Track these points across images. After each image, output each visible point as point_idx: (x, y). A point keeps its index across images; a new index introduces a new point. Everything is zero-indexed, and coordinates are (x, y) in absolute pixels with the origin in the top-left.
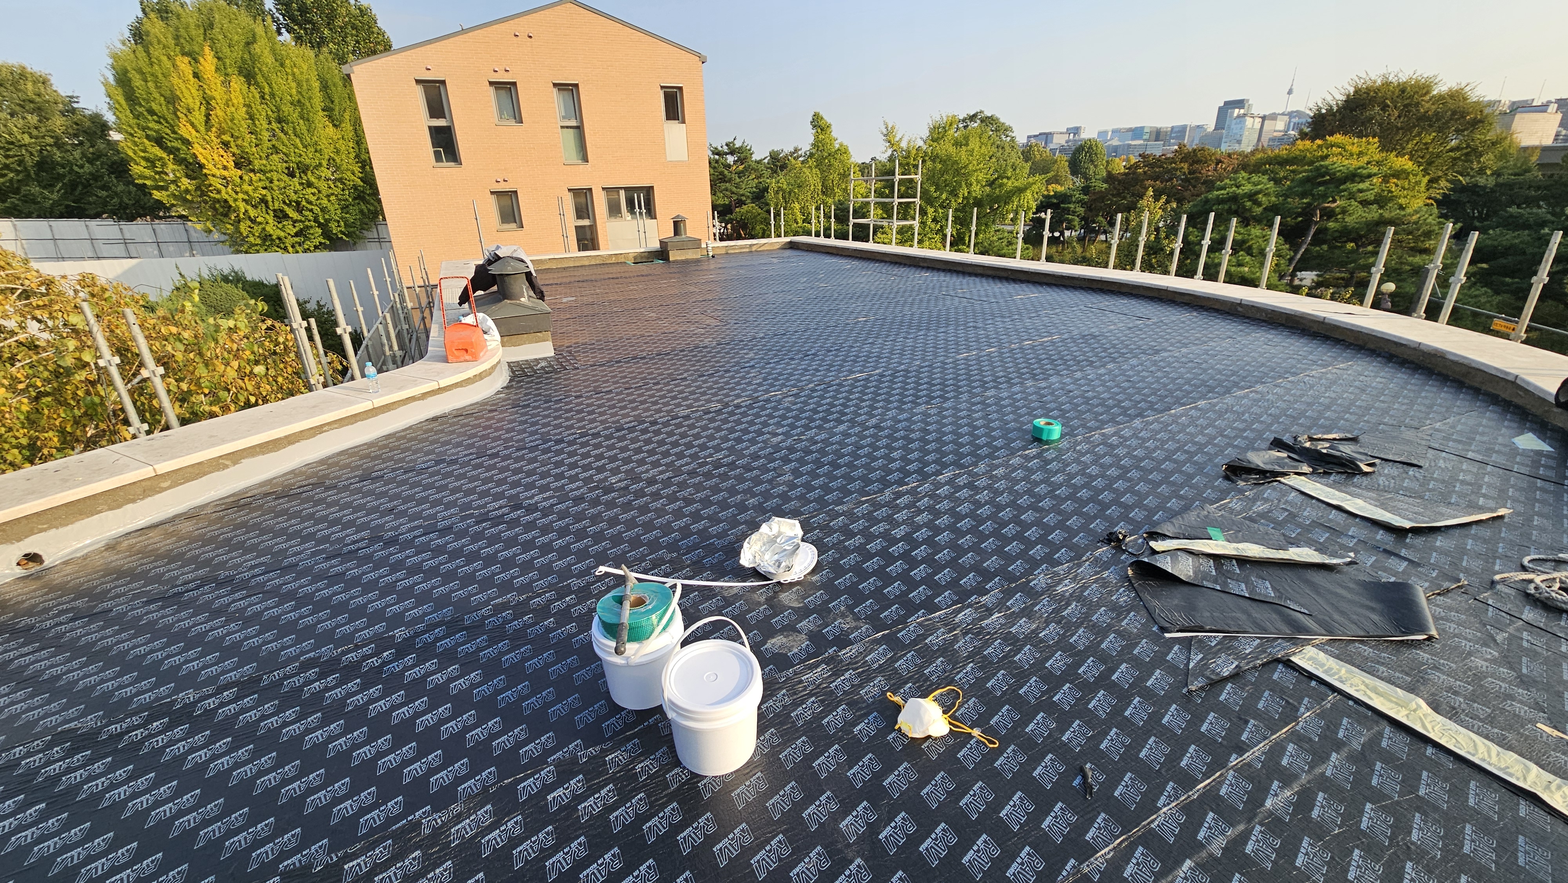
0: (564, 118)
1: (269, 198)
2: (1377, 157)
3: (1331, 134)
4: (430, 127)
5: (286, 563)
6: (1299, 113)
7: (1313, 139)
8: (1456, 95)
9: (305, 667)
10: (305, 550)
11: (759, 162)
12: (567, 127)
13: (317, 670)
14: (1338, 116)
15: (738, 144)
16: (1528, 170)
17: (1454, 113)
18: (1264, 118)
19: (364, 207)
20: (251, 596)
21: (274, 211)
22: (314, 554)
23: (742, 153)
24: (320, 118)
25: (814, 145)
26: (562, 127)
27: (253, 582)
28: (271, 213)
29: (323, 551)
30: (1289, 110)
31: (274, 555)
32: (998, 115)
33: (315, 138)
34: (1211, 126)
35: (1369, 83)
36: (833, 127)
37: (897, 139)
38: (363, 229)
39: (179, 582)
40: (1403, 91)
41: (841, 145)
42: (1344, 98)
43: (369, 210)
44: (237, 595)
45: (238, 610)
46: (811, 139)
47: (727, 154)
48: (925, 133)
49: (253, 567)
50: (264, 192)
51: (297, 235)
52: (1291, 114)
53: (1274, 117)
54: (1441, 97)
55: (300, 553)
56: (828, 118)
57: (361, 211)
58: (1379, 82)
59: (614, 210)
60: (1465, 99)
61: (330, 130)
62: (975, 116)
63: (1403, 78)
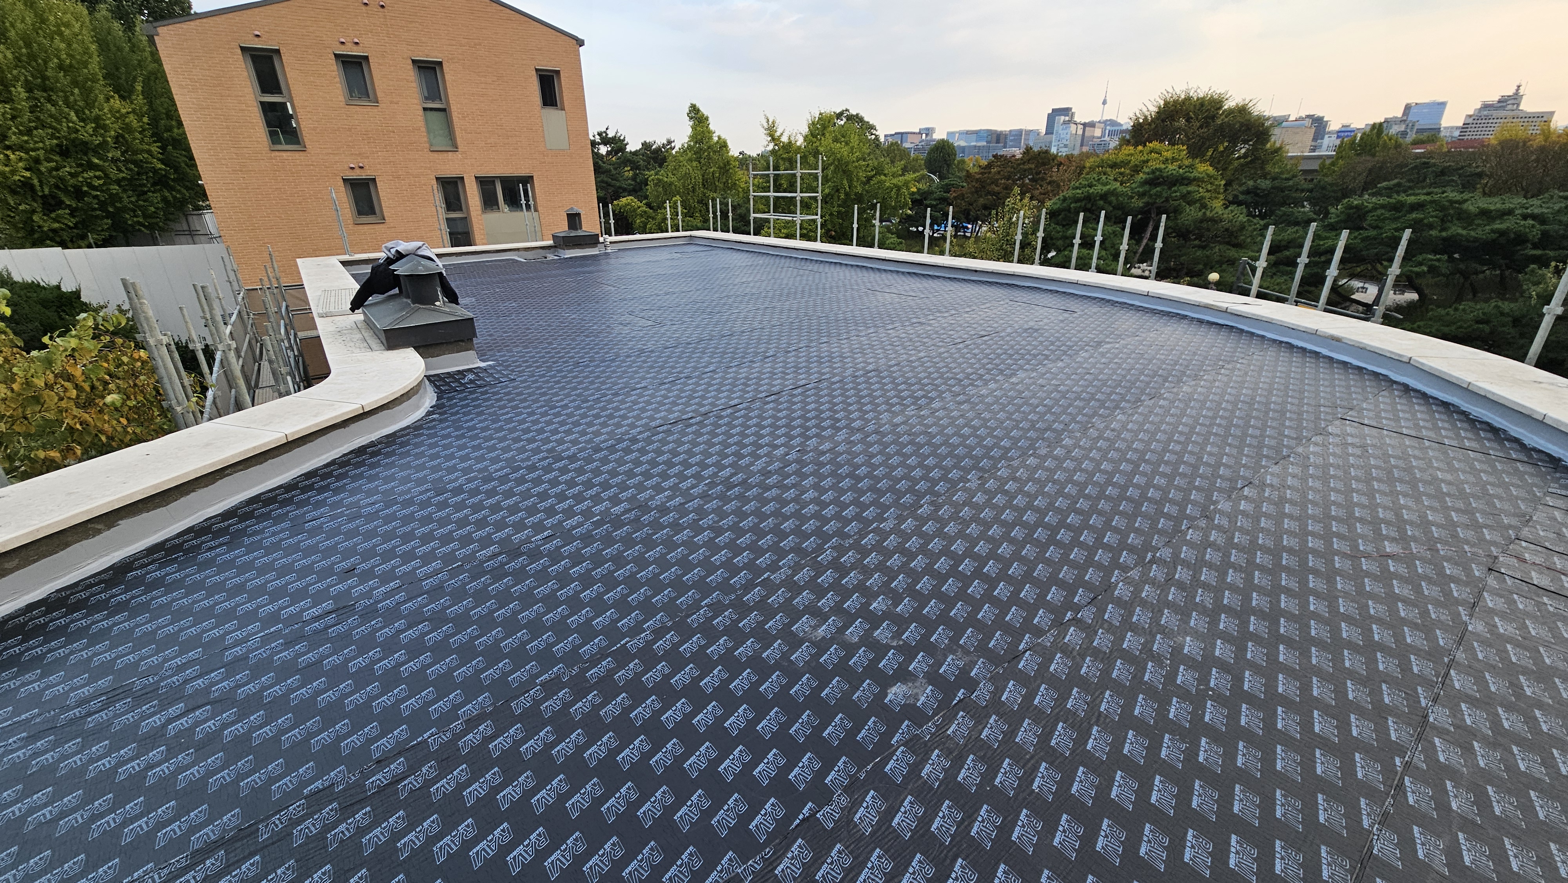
0: (427, 98)
1: (36, 182)
2: (1187, 162)
3: (1150, 142)
4: (262, 103)
5: (229, 655)
6: (1113, 123)
7: (1136, 145)
8: (1242, 110)
9: (317, 800)
10: (249, 635)
11: (635, 153)
12: (431, 109)
13: (335, 805)
14: (1153, 126)
15: (611, 134)
16: (1294, 176)
17: (1242, 125)
18: (1085, 125)
19: (167, 194)
20: (194, 709)
21: (44, 197)
22: (266, 640)
23: (617, 144)
24: (101, 90)
25: (692, 137)
26: (425, 109)
27: (189, 689)
28: (40, 201)
29: (277, 635)
30: (1104, 118)
31: (206, 646)
32: (862, 114)
33: (96, 111)
34: (1043, 131)
35: (1175, 97)
36: (710, 120)
37: (778, 134)
38: (167, 219)
39: (71, 702)
40: (1202, 105)
41: (719, 137)
42: (1156, 110)
43: (174, 197)
44: (173, 711)
45: (180, 734)
46: (689, 131)
47: (599, 144)
48: (805, 130)
49: (181, 668)
50: (28, 174)
51: (76, 226)
52: (1104, 122)
53: (1092, 125)
54: (1231, 111)
55: (245, 640)
56: (704, 110)
57: (164, 199)
58: (1183, 97)
59: (489, 202)
60: (1250, 113)
61: (116, 103)
62: (841, 114)
63: (1201, 95)
